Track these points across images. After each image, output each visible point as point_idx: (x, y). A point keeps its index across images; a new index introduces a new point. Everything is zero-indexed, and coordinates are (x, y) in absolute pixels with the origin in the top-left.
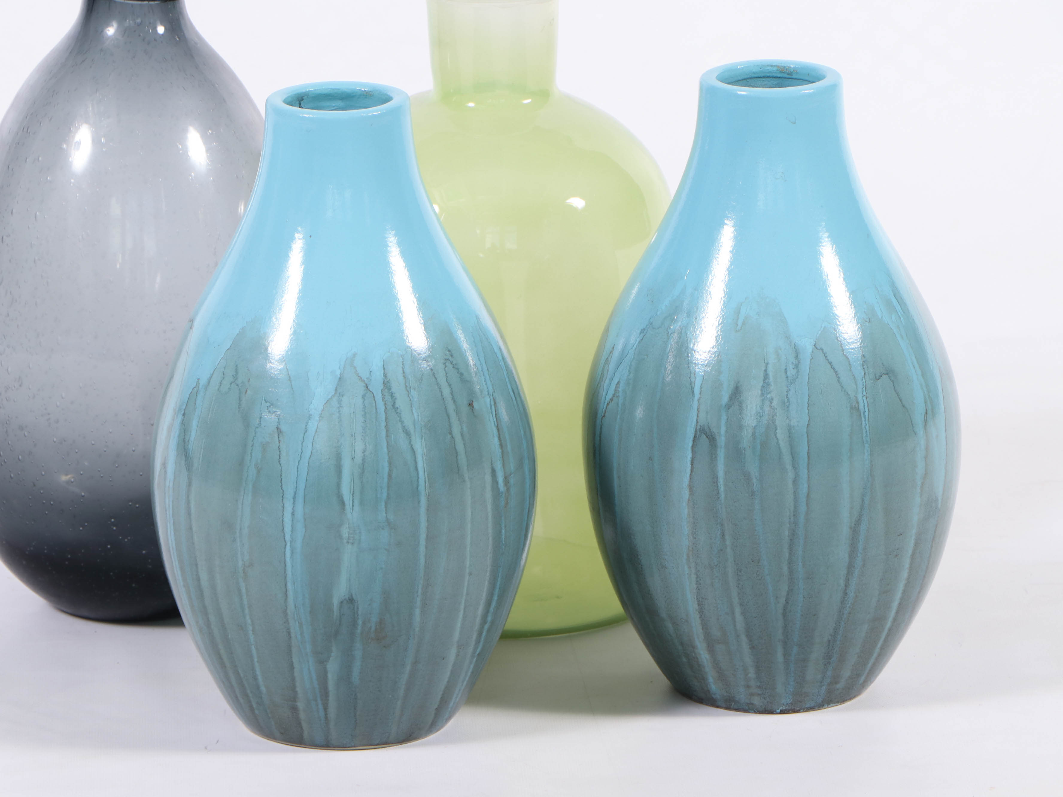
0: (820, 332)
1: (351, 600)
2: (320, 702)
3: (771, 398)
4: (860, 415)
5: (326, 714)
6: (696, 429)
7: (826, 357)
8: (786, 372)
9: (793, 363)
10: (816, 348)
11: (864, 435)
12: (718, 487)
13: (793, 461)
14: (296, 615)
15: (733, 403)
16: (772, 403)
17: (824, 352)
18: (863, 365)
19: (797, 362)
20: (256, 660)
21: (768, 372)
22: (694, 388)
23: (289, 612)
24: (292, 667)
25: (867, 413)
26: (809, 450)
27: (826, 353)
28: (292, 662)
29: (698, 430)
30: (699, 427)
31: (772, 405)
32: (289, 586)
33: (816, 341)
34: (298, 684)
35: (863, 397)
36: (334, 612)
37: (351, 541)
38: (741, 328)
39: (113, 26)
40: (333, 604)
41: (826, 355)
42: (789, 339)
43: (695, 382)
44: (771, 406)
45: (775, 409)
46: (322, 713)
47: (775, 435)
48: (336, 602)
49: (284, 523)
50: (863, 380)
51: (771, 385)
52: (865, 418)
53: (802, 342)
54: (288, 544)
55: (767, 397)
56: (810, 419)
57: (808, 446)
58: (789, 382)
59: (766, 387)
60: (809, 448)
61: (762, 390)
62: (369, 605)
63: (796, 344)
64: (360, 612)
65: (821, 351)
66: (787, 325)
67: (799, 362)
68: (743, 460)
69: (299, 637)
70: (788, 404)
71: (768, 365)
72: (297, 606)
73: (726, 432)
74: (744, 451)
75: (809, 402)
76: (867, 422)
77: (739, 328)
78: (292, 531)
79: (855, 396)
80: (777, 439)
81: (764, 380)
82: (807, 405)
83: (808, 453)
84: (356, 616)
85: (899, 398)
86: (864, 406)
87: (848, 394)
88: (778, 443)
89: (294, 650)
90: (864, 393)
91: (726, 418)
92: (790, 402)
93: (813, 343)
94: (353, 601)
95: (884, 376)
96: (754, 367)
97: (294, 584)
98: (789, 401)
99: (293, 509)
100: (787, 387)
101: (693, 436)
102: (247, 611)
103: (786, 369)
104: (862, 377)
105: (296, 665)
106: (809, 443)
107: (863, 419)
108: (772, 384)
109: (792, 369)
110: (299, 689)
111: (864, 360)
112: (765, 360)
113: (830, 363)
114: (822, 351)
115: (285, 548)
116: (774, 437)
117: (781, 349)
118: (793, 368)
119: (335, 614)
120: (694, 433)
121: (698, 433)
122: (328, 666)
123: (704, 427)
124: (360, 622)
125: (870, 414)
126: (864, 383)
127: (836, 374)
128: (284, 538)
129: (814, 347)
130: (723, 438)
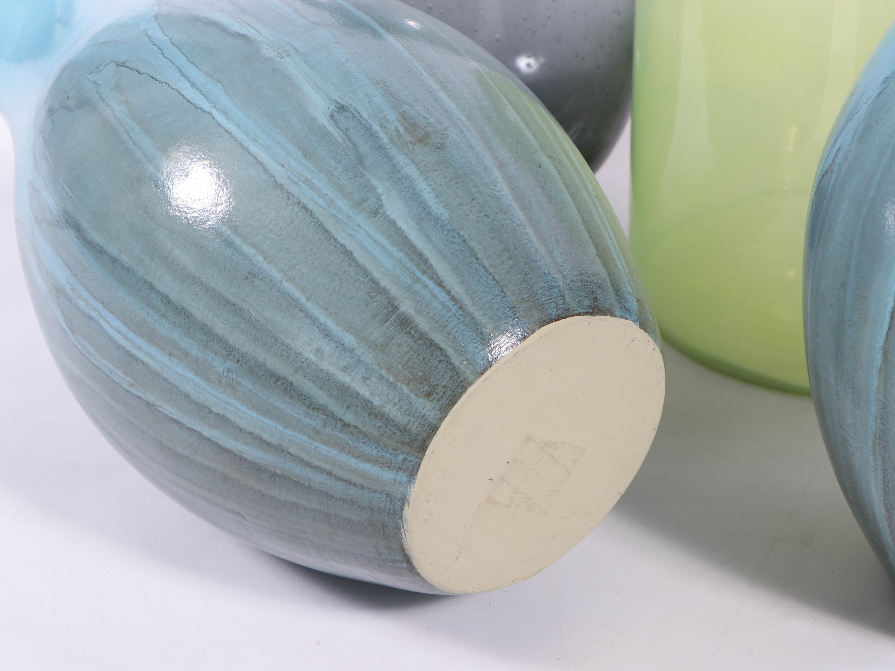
1: (342, 108)
2: (424, 278)
5: (448, 293)
14: (292, 176)
20: (303, 300)
23: (280, 180)
24: (348, 254)
28: (342, 246)
32: (254, 149)
34: (376, 275)
36: (332, 134)
37: (284, 54)
40: (323, 125)
46: (442, 296)
48: (324, 121)
49: (190, 101)
54: (214, 112)
62: (369, 102)
64: (365, 116)
69: (320, 201)
72: (282, 163)
78: (206, 97)
84: (365, 123)
89: (330, 225)
94: (345, 107)
97: (257, 141)
99: (189, 82)
102: (238, 241)
105: (350, 246)
110: (384, 283)
115: (214, 118)
119: (336, 135)
122: (388, 213)
124: (376, 127)
128: (204, 111)
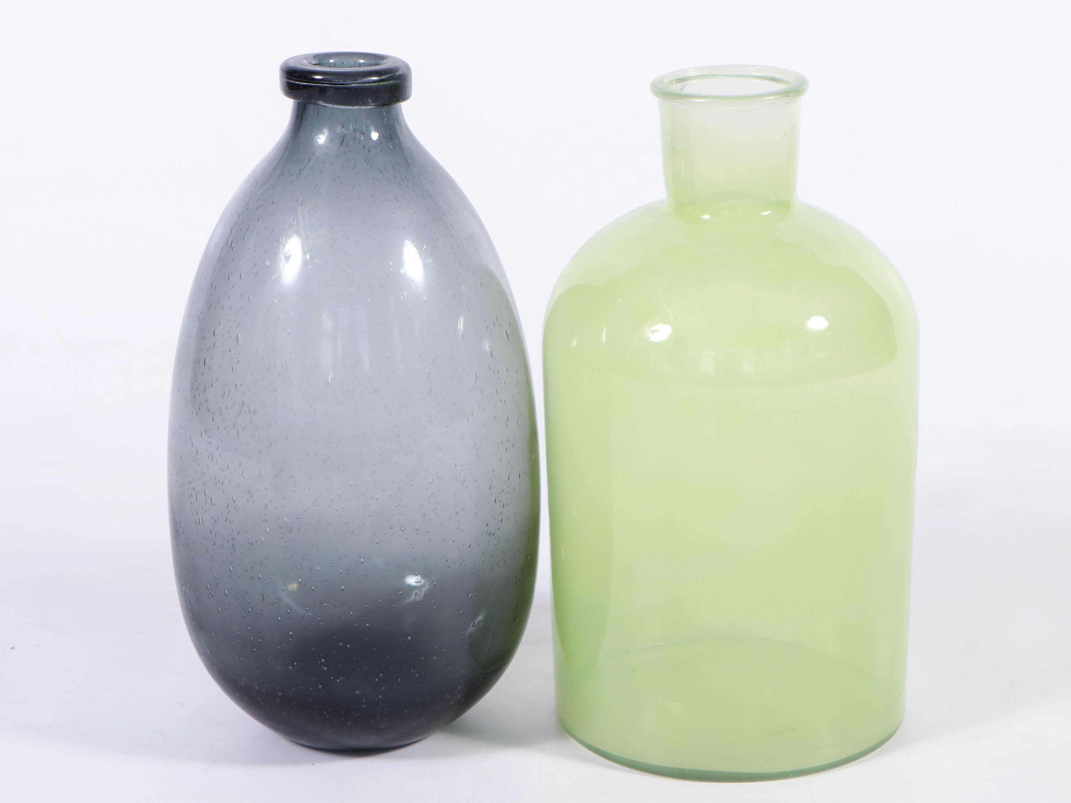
39: (324, 133)
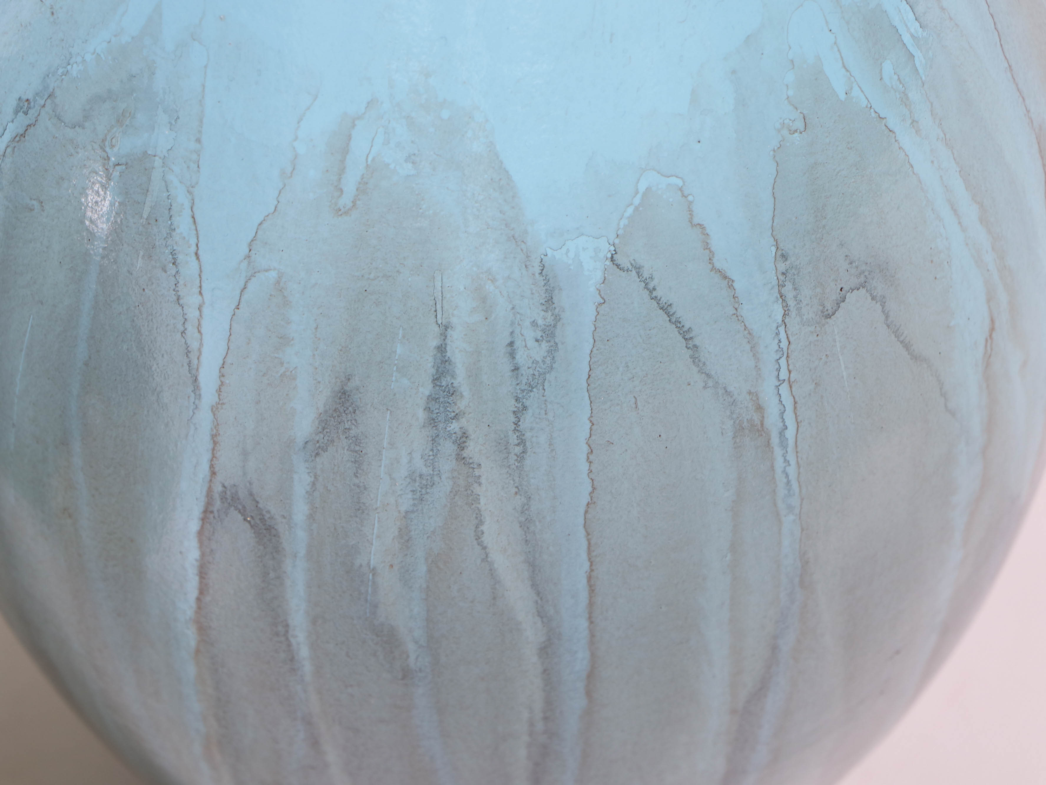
0: (630, 210)
3: (459, 434)
4: (768, 444)
6: (210, 491)
7: (652, 291)
8: (512, 355)
9: (534, 324)
10: (618, 266)
11: (781, 492)
12: (289, 645)
13: (539, 602)
15: (333, 441)
16: (463, 449)
17: (646, 275)
18: (781, 286)
19: (550, 319)
21: (448, 354)
22: (197, 370)
25: (790, 433)
26: (592, 570)
27: (652, 278)
29: (216, 496)
30: (218, 488)
31: (465, 455)
33: (617, 241)
35: (777, 387)
38: (354, 202)
41: (651, 286)
42: (523, 246)
43: (200, 350)
44: (460, 458)
45: (475, 466)
47: (478, 538)
50: (778, 334)
51: (462, 396)
52: (783, 443)
53: (568, 250)
55: (448, 429)
56: (594, 489)
57: (589, 559)
58: (524, 382)
59: (442, 400)
60: (591, 565)
61: (428, 409)
63: (545, 259)
65: (634, 273)
66: (513, 197)
67: (557, 318)
68: (369, 598)
70: (518, 450)
71: (450, 332)
73: (311, 517)
74: (373, 575)
75: (593, 437)
76: (791, 457)
77: (346, 201)
79: (750, 393)
80: (485, 548)
81: (436, 380)
82: (585, 449)
83: (589, 578)
85: (902, 342)
86: (782, 414)
87: (727, 392)
88: (486, 558)
90: (784, 374)
91: (308, 479)
92: (528, 444)
93: (606, 250)
95: (851, 298)
96: (400, 336)
98: (522, 442)
100: (517, 400)
101: (202, 509)
103: (511, 344)
104: (775, 325)
106: (594, 554)
107: (778, 452)
108: (465, 390)
109: (531, 343)
111: (782, 267)
112: (439, 316)
113: (666, 309)
114: (638, 273)
116: (475, 542)
117: (493, 281)
118: (537, 341)
120: (203, 500)
121: (218, 504)
123: (237, 492)
125: (800, 430)
126: (784, 344)
127: (686, 339)
129: (608, 263)
130: (301, 534)
